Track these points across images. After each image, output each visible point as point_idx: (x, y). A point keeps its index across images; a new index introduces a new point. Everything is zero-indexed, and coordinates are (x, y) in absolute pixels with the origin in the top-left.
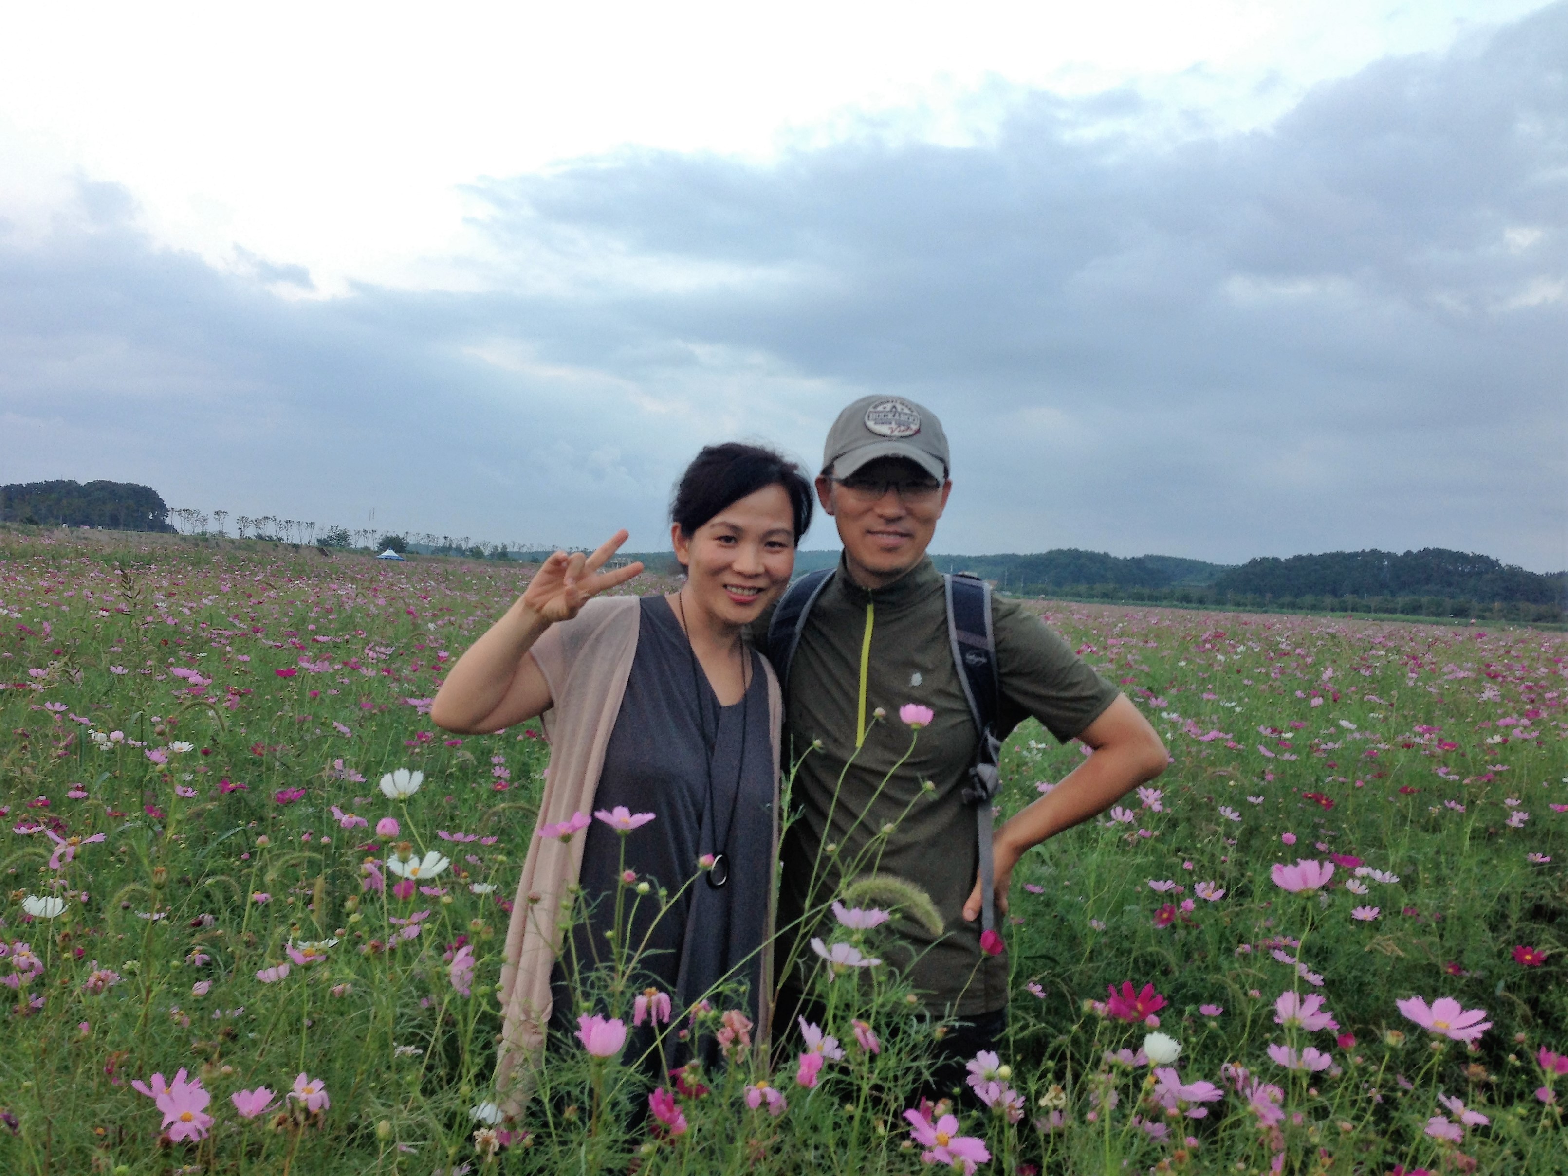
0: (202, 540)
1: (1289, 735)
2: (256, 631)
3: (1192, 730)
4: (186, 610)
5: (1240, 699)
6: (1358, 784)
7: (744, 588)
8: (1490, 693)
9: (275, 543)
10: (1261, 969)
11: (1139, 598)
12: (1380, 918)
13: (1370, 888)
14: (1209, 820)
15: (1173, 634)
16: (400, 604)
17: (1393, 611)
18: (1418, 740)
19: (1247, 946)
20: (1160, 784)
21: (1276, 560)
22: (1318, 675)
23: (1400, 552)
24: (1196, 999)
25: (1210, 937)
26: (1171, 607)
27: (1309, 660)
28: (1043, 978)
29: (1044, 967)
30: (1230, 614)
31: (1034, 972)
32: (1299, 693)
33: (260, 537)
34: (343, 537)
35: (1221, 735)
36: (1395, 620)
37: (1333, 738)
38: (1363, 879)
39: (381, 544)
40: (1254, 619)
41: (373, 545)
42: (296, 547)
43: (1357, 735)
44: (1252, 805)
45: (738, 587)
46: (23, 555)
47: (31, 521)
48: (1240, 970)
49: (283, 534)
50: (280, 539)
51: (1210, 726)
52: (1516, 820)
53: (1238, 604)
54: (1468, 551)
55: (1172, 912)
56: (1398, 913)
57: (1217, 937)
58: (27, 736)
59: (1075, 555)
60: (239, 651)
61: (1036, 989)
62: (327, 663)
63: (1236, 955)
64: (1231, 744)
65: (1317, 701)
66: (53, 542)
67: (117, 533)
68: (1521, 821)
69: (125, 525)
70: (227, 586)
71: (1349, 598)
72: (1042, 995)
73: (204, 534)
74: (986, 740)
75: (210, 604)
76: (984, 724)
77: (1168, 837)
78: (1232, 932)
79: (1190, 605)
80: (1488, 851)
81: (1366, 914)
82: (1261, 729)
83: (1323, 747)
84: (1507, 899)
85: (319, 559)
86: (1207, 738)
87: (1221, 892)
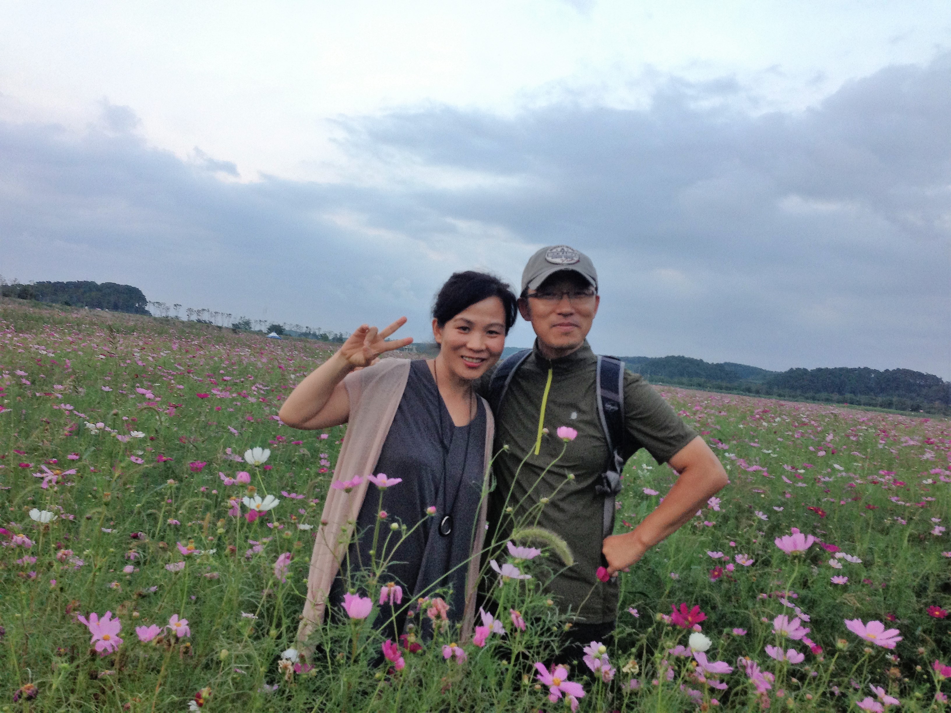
0: (166, 320)
1: (802, 471)
2: (189, 372)
3: (743, 464)
4: (150, 358)
5: (775, 449)
6: (842, 503)
7: (473, 358)
8: (928, 455)
9: (208, 325)
10: (772, 610)
11: (720, 388)
12: (849, 584)
13: (843, 566)
14: (748, 518)
15: (737, 409)
16: (276, 363)
17: (875, 405)
18: (881, 479)
19: (764, 595)
20: (720, 495)
21: (805, 370)
22: (824, 438)
23: (882, 370)
24: (732, 625)
25: (743, 587)
26: (738, 394)
27: (819, 429)
28: (639, 605)
29: (640, 598)
30: (774, 401)
31: (634, 601)
32: (811, 448)
33: (199, 321)
34: (247, 323)
35: (760, 468)
36: (875, 411)
37: (829, 475)
38: (840, 560)
39: (269, 329)
40: (789, 405)
41: (264, 329)
42: (220, 328)
43: (844, 474)
44: (776, 512)
45: (469, 357)
46: (61, 323)
47: (67, 304)
48: (759, 609)
49: (212, 320)
50: (211, 322)
51: (754, 463)
52: (937, 531)
53: (780, 395)
54: (924, 371)
55: (720, 571)
56: (860, 582)
57: (747, 589)
58: (48, 423)
59: (681, 359)
60: (179, 383)
61: (634, 612)
62: (228, 393)
63: (758, 599)
64: (765, 474)
65: (822, 453)
66: (79, 316)
67: (116, 314)
68: (940, 532)
69: (122, 309)
70: (176, 347)
71: (848, 396)
72: (637, 616)
73: (167, 317)
74: (614, 457)
75: (165, 355)
76: (614, 448)
77: (723, 527)
78: (757, 586)
79: (751, 394)
80: (918, 548)
81: (840, 580)
82: (785, 466)
83: (823, 479)
84: (928, 578)
85: (231, 335)
86: (751, 469)
87: (751, 561)
